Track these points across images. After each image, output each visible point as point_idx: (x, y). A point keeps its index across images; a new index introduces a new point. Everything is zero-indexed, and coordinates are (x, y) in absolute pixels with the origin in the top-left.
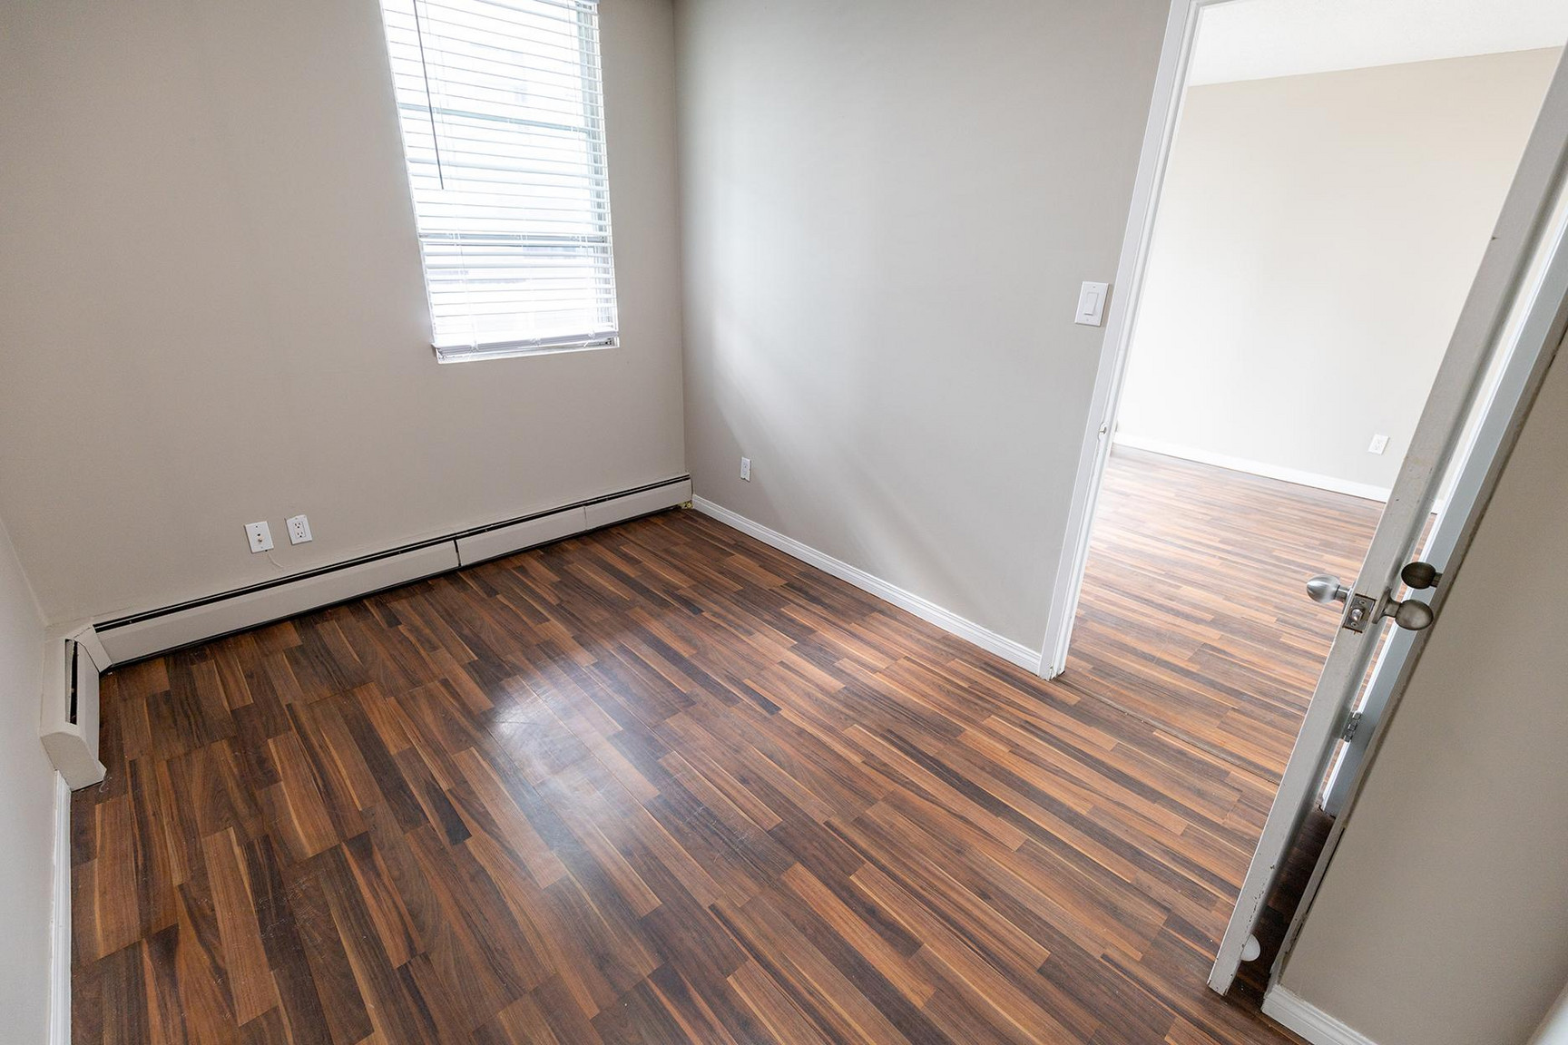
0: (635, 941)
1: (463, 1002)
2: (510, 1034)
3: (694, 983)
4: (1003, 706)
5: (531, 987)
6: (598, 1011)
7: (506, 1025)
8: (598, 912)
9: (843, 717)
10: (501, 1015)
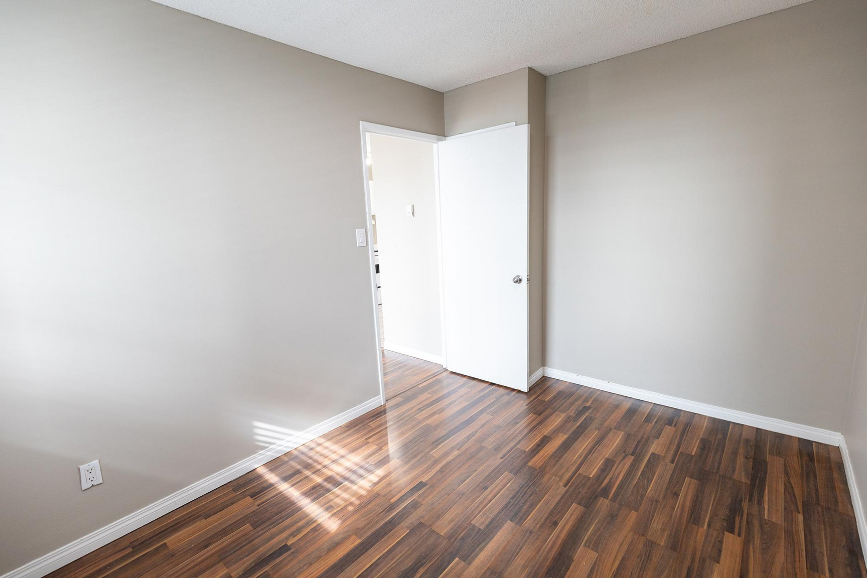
0: (597, 508)
1: (670, 563)
2: (665, 537)
3: (600, 485)
4: (408, 413)
5: (643, 538)
6: (633, 511)
7: (664, 540)
8: (594, 525)
9: (424, 458)
10: (662, 544)
